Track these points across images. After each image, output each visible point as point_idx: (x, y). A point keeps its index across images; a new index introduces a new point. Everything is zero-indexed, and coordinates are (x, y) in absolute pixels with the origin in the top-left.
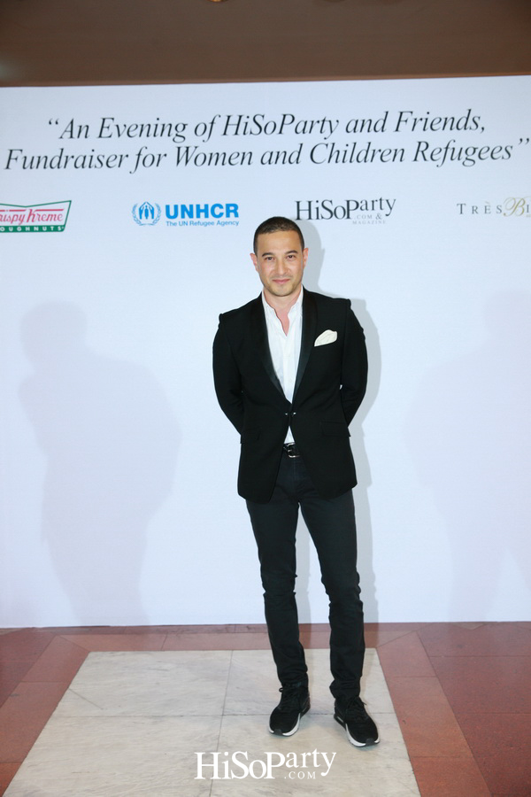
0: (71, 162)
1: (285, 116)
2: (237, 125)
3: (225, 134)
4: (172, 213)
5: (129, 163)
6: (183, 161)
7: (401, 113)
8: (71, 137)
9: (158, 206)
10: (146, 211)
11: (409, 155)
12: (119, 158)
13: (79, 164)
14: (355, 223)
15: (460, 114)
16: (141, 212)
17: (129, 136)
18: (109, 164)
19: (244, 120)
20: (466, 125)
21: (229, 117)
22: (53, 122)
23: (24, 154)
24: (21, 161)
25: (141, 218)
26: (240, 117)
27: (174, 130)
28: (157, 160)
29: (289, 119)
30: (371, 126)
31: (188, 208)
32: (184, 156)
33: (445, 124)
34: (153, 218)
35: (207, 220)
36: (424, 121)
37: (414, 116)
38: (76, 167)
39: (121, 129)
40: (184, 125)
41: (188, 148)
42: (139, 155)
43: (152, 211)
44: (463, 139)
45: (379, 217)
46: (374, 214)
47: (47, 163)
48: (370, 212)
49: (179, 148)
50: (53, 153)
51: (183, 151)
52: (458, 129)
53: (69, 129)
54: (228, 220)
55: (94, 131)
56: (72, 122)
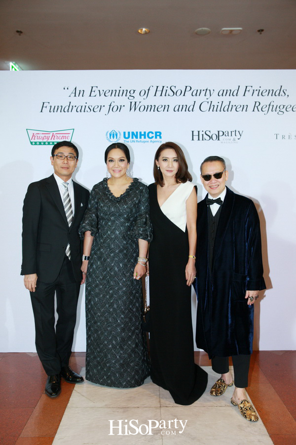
0: (75, 109)
1: (186, 87)
2: (162, 91)
3: (155, 95)
4: (127, 136)
5: (105, 110)
6: (133, 109)
7: (246, 87)
8: (75, 96)
9: (119, 132)
10: (113, 135)
11: (251, 108)
12: (100, 107)
13: (79, 110)
14: (222, 143)
15: (276, 88)
16: (110, 135)
17: (105, 96)
18: (95, 110)
19: (165, 88)
20: (279, 93)
21: (157, 87)
22: (66, 88)
23: (50, 105)
24: (48, 108)
25: (110, 138)
26: (163, 87)
27: (129, 93)
28: (119, 109)
29: (188, 89)
30: (231, 93)
31: (135, 133)
32: (134, 107)
33: (269, 93)
34: (117, 138)
35: (145, 140)
36: (258, 91)
37: (253, 88)
38: (77, 111)
39: (101, 92)
40: (134, 91)
41: (136, 102)
42: (110, 105)
43: (117, 135)
44: (278, 101)
45: (234, 140)
46: (232, 138)
47: (62, 109)
48: (230, 137)
49: (131, 102)
50: (65, 104)
51: (133, 104)
52: (275, 95)
53: (74, 92)
54: (156, 140)
55: (87, 93)
56: (76, 89)
